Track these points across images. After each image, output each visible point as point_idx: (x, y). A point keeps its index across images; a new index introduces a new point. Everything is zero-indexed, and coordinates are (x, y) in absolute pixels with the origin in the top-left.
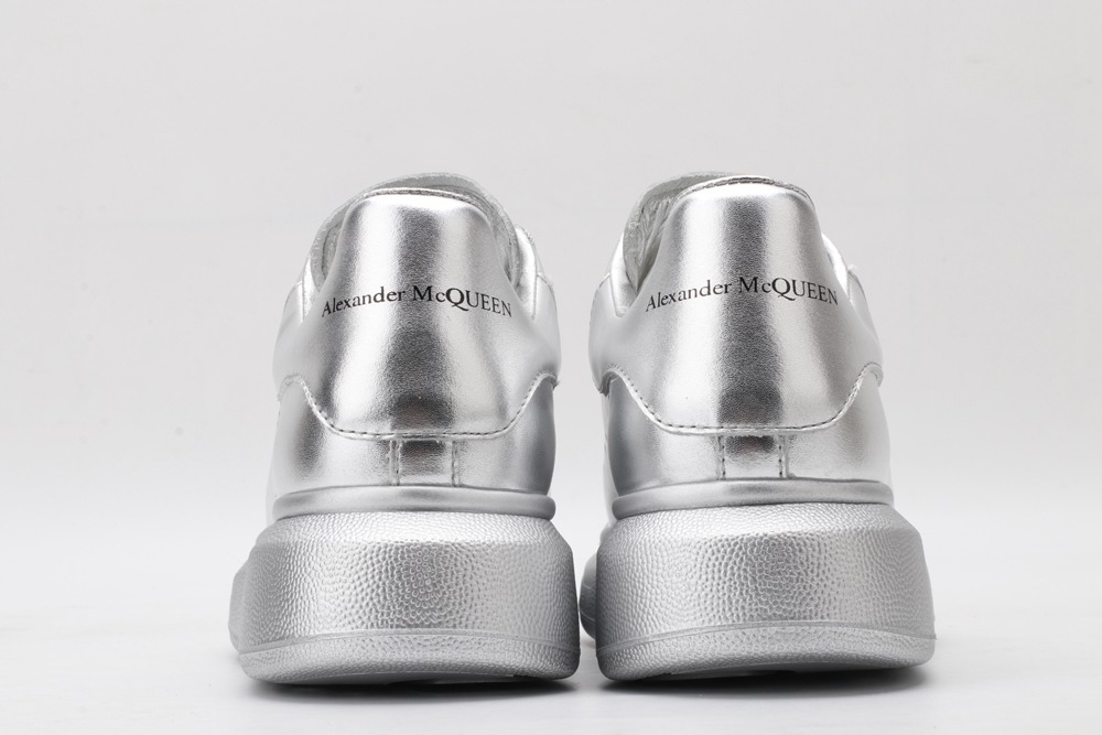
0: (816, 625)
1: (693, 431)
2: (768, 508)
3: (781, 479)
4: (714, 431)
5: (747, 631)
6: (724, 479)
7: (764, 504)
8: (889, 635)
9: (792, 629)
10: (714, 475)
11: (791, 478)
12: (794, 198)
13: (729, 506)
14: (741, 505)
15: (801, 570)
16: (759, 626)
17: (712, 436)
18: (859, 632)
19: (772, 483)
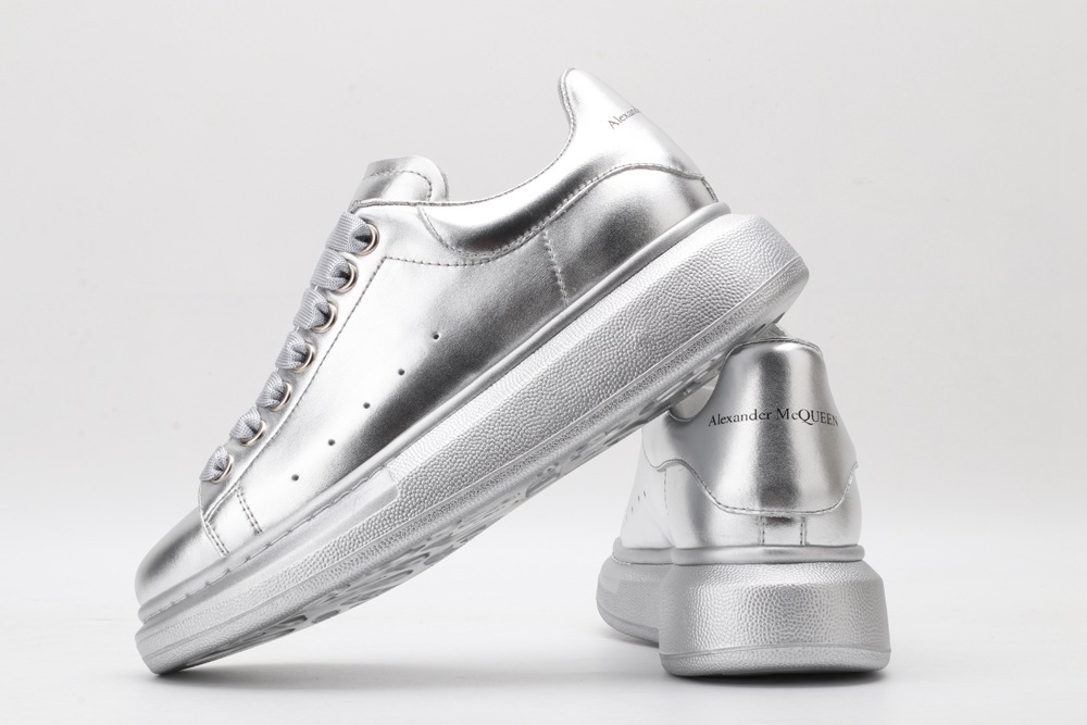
0: (826, 646)
1: (743, 511)
2: (793, 566)
3: (801, 546)
4: (758, 513)
5: (781, 650)
6: (763, 545)
7: (790, 563)
8: (870, 652)
9: (810, 648)
10: (756, 541)
11: (807, 545)
12: (811, 353)
13: (767, 563)
14: (775, 563)
15: (816, 609)
16: (788, 646)
17: (757, 516)
18: (851, 650)
19: (796, 549)
